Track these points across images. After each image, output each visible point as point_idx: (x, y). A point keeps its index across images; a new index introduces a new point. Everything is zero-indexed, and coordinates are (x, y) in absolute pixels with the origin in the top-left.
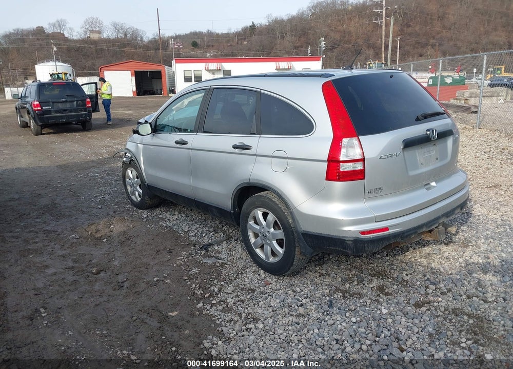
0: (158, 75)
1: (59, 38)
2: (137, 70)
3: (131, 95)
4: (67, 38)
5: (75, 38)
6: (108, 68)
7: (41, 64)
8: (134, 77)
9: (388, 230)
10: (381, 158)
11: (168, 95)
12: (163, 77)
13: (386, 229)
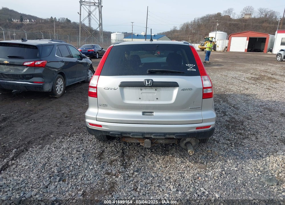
0: (263, 40)
1: (227, 18)
2: (252, 37)
3: (244, 51)
4: (231, 18)
5: (235, 18)
6: (234, 35)
7: (212, 33)
8: (248, 41)
9: (102, 127)
10: (104, 89)
11: (267, 52)
12: (266, 42)
13: (100, 126)
